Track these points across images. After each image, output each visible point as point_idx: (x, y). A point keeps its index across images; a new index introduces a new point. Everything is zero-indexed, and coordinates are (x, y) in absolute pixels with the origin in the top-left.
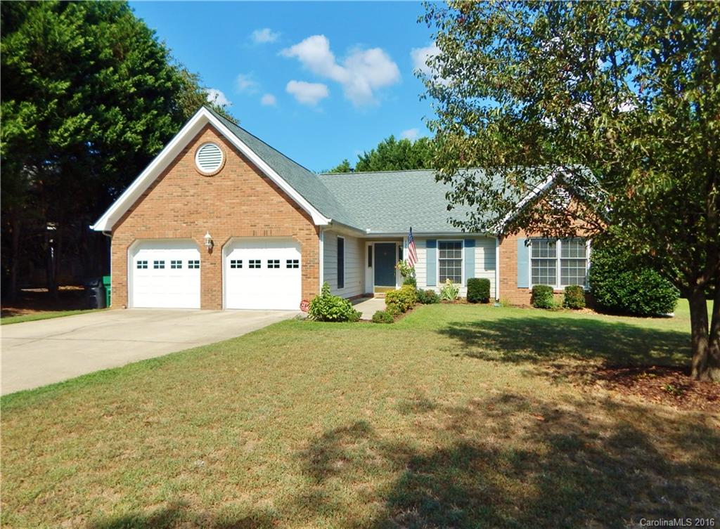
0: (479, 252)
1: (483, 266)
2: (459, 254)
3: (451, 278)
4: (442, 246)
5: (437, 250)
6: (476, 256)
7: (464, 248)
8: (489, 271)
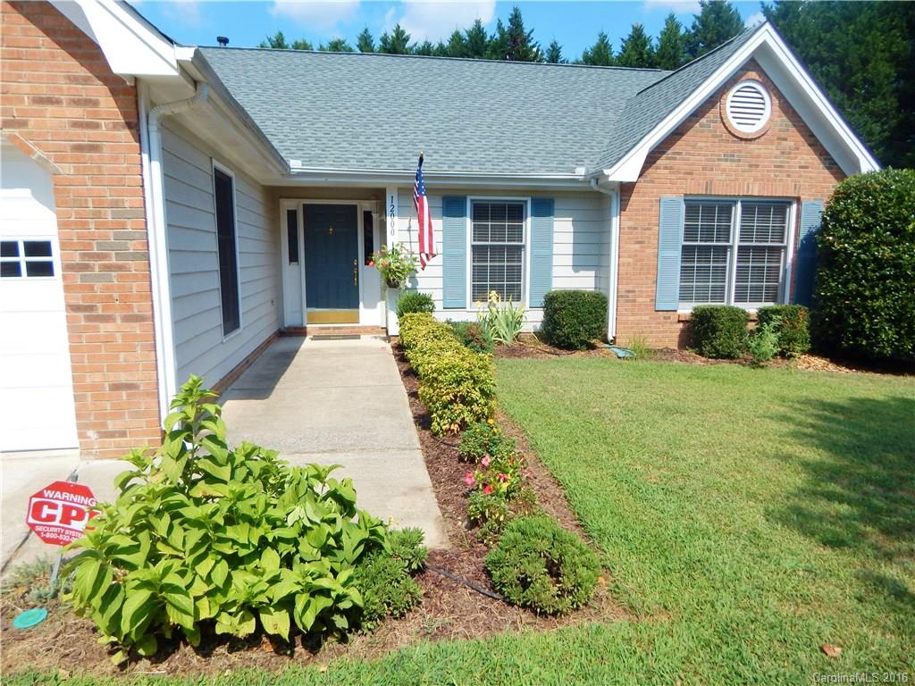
0: (562, 229)
1: (569, 260)
2: (517, 233)
3: (500, 289)
4: (480, 212)
5: (468, 223)
6: (557, 238)
7: (529, 219)
8: (582, 273)
